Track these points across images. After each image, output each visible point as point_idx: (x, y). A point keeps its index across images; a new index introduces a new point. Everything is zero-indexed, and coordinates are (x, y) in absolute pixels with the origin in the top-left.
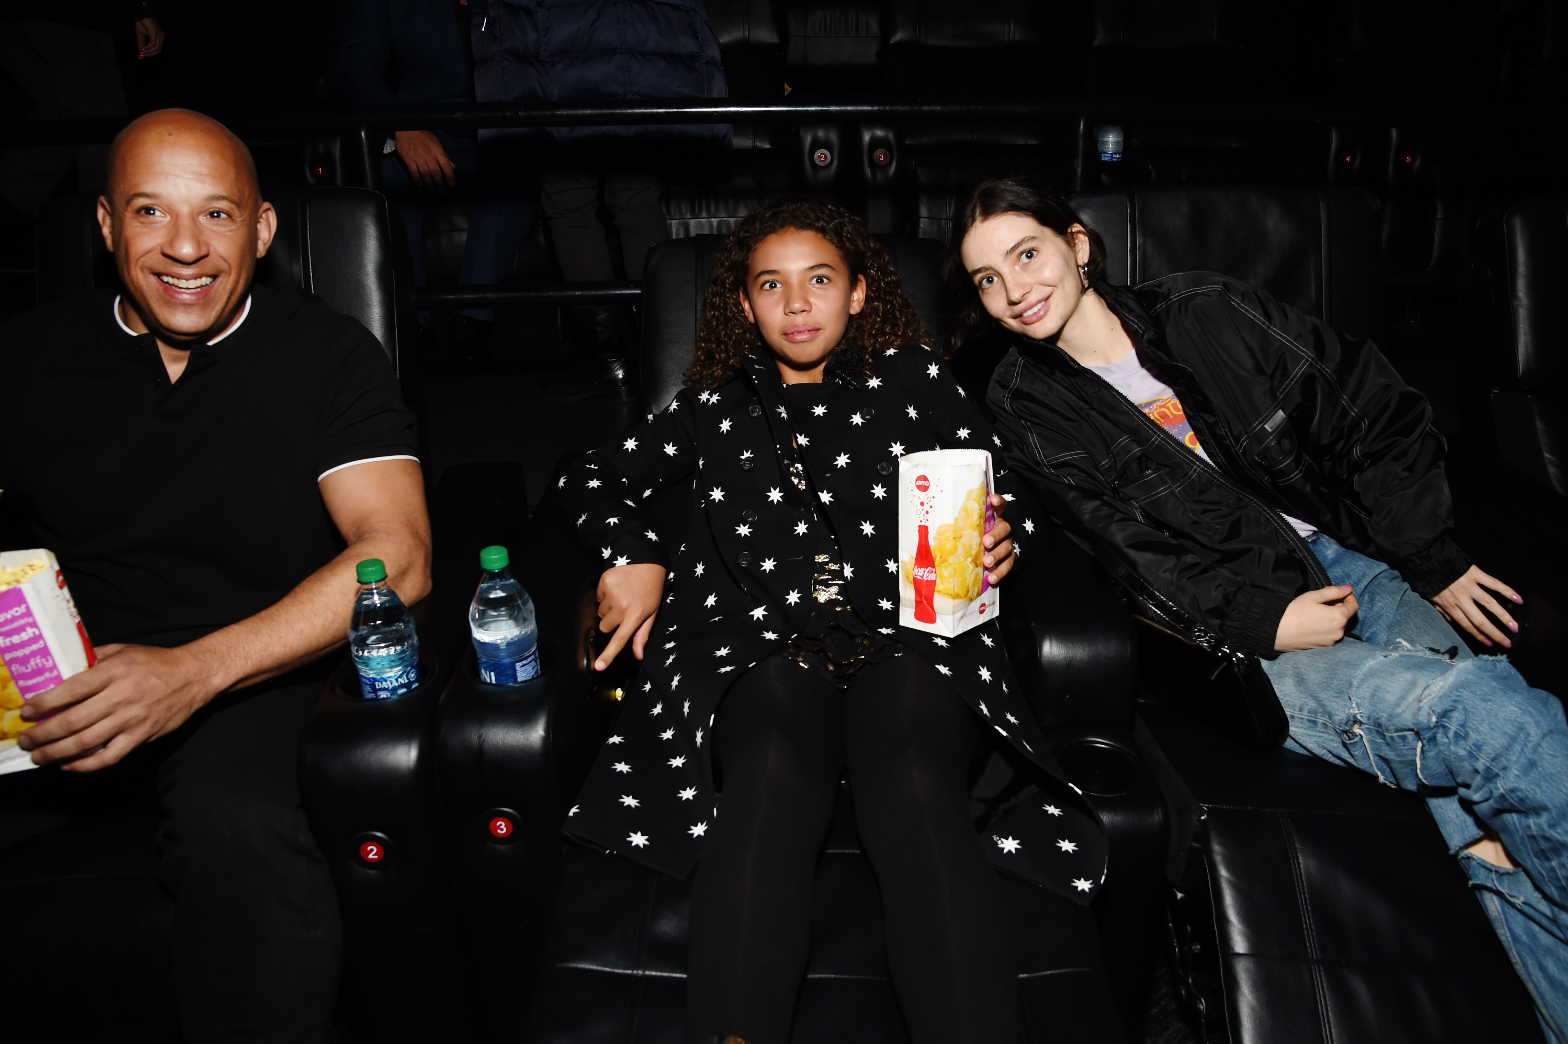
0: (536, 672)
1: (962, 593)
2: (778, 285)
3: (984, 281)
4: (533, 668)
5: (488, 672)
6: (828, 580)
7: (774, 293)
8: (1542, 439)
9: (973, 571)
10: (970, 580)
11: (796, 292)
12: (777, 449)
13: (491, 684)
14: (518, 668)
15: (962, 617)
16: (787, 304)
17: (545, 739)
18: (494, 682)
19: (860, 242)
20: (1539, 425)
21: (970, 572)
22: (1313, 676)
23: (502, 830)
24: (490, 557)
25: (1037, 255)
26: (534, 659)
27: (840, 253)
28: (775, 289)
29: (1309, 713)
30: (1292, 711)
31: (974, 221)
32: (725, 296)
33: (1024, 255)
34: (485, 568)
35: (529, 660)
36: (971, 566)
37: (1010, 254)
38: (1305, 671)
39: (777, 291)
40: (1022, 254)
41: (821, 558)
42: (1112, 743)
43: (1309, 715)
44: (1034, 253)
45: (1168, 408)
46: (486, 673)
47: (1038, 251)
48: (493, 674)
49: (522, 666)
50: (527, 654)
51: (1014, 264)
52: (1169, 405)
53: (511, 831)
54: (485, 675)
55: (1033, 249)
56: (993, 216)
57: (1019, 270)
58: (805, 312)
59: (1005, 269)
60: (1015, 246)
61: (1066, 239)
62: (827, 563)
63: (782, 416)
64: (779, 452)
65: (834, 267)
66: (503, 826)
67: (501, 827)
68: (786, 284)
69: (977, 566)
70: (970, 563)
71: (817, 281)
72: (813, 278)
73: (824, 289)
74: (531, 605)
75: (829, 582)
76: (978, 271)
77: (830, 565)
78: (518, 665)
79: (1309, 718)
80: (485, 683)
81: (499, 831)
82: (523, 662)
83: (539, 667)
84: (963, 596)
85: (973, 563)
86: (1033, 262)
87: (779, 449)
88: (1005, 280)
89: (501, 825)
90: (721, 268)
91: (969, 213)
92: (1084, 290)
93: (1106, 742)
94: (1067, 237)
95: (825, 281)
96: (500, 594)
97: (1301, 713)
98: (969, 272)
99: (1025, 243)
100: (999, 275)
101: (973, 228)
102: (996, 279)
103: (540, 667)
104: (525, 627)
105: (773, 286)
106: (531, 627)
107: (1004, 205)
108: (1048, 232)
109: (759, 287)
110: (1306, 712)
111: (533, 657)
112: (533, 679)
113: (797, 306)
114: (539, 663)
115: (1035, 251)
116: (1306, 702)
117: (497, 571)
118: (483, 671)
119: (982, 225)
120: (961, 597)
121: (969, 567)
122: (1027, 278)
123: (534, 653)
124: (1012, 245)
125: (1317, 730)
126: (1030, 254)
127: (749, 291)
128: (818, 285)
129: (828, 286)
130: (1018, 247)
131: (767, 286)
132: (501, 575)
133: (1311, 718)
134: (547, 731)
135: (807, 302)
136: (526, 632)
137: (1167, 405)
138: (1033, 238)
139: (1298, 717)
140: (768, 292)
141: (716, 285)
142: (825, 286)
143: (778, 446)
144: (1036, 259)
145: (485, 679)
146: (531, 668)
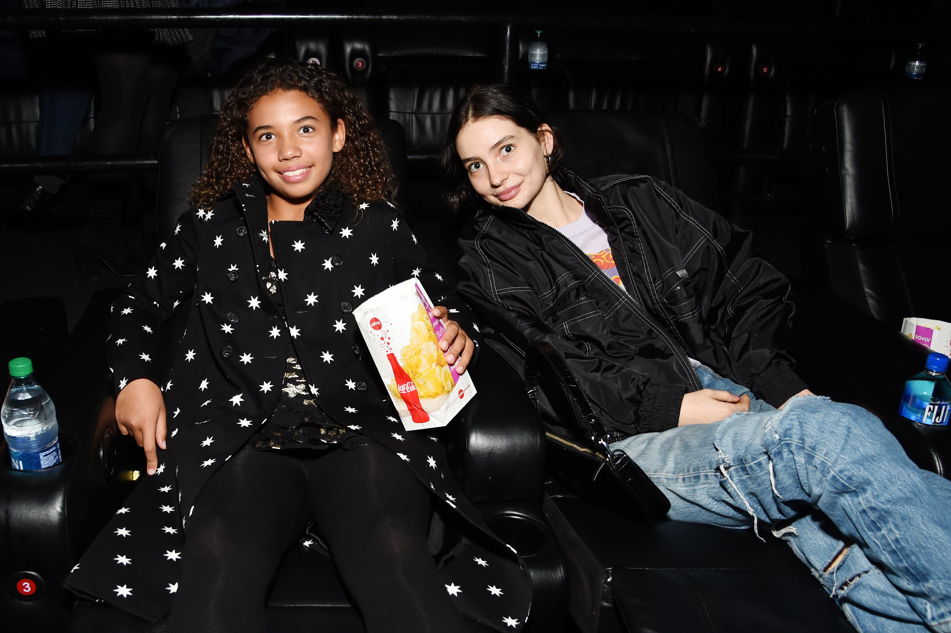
0: (58, 461)
1: (439, 390)
2: (273, 137)
3: (473, 167)
4: (55, 457)
5: (17, 461)
6: (296, 378)
7: (270, 144)
8: (864, 278)
9: (440, 372)
10: (441, 379)
11: (287, 141)
12: (256, 269)
13: (19, 470)
14: (41, 457)
15: (447, 408)
16: (280, 152)
17: (61, 514)
18: (22, 469)
19: (337, 95)
20: (861, 267)
21: (439, 373)
22: (694, 441)
23: (27, 589)
24: (16, 366)
25: (514, 149)
26: (56, 450)
27: (321, 105)
28: (271, 140)
29: (693, 471)
30: (683, 474)
31: (467, 120)
32: (228, 145)
33: (504, 149)
34: (12, 375)
35: (51, 450)
36: (438, 368)
37: (494, 149)
38: (688, 440)
39: (272, 141)
40: (503, 149)
41: (290, 360)
42: (526, 516)
43: (694, 473)
44: (512, 148)
45: (602, 259)
46: (16, 462)
47: (515, 147)
48: (21, 462)
49: (45, 456)
50: (48, 446)
51: (497, 156)
52: (604, 256)
53: (33, 591)
54: (15, 463)
55: (511, 145)
56: (482, 118)
57: (500, 161)
58: (296, 158)
59: (490, 160)
60: (498, 143)
61: (536, 137)
62: (294, 365)
63: (263, 240)
64: (258, 271)
65: (317, 118)
66: (28, 586)
67: (26, 587)
68: (279, 136)
69: (442, 366)
70: (436, 366)
71: (304, 131)
72: (301, 128)
73: (310, 137)
74: (52, 406)
75: (297, 381)
76: (469, 160)
77: (296, 366)
78: (41, 455)
79: (694, 475)
80: (16, 470)
81: (25, 590)
82: (46, 452)
83: (60, 457)
84: (441, 393)
85: (438, 366)
86: (511, 155)
87: (259, 268)
88: (489, 168)
89: (26, 585)
90: (224, 122)
91: (463, 113)
92: (547, 176)
93: (521, 514)
94: (537, 135)
95: (311, 130)
96: (28, 396)
97: (689, 473)
98: (462, 159)
99: (505, 141)
100: (485, 163)
101: (466, 126)
102: (482, 166)
103: (62, 457)
104: (46, 424)
105: (269, 137)
106: (53, 423)
107: (489, 110)
108: (523, 132)
109: (257, 139)
110: (691, 471)
111: (54, 448)
112: (55, 465)
113: (289, 153)
114: (60, 454)
115: (513, 146)
116: (690, 463)
117: (23, 378)
118: (13, 460)
119: (473, 124)
120: (440, 394)
121: (436, 370)
122: (506, 167)
123: (55, 445)
124: (496, 142)
125: (700, 483)
126: (508, 149)
127: (250, 142)
128: (306, 134)
129: (313, 134)
130: (500, 144)
131: (264, 138)
132: (27, 381)
133: (695, 475)
134: (63, 508)
135: (298, 149)
136: (48, 428)
137: (602, 257)
138: (512, 137)
139: (687, 477)
140: (264, 143)
141: (221, 135)
142: (310, 135)
143: (258, 266)
144: (513, 153)
145: (15, 466)
146: (53, 458)
